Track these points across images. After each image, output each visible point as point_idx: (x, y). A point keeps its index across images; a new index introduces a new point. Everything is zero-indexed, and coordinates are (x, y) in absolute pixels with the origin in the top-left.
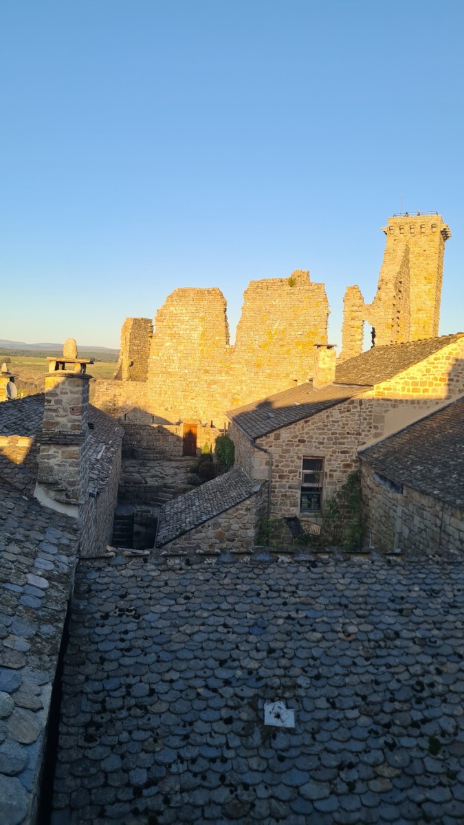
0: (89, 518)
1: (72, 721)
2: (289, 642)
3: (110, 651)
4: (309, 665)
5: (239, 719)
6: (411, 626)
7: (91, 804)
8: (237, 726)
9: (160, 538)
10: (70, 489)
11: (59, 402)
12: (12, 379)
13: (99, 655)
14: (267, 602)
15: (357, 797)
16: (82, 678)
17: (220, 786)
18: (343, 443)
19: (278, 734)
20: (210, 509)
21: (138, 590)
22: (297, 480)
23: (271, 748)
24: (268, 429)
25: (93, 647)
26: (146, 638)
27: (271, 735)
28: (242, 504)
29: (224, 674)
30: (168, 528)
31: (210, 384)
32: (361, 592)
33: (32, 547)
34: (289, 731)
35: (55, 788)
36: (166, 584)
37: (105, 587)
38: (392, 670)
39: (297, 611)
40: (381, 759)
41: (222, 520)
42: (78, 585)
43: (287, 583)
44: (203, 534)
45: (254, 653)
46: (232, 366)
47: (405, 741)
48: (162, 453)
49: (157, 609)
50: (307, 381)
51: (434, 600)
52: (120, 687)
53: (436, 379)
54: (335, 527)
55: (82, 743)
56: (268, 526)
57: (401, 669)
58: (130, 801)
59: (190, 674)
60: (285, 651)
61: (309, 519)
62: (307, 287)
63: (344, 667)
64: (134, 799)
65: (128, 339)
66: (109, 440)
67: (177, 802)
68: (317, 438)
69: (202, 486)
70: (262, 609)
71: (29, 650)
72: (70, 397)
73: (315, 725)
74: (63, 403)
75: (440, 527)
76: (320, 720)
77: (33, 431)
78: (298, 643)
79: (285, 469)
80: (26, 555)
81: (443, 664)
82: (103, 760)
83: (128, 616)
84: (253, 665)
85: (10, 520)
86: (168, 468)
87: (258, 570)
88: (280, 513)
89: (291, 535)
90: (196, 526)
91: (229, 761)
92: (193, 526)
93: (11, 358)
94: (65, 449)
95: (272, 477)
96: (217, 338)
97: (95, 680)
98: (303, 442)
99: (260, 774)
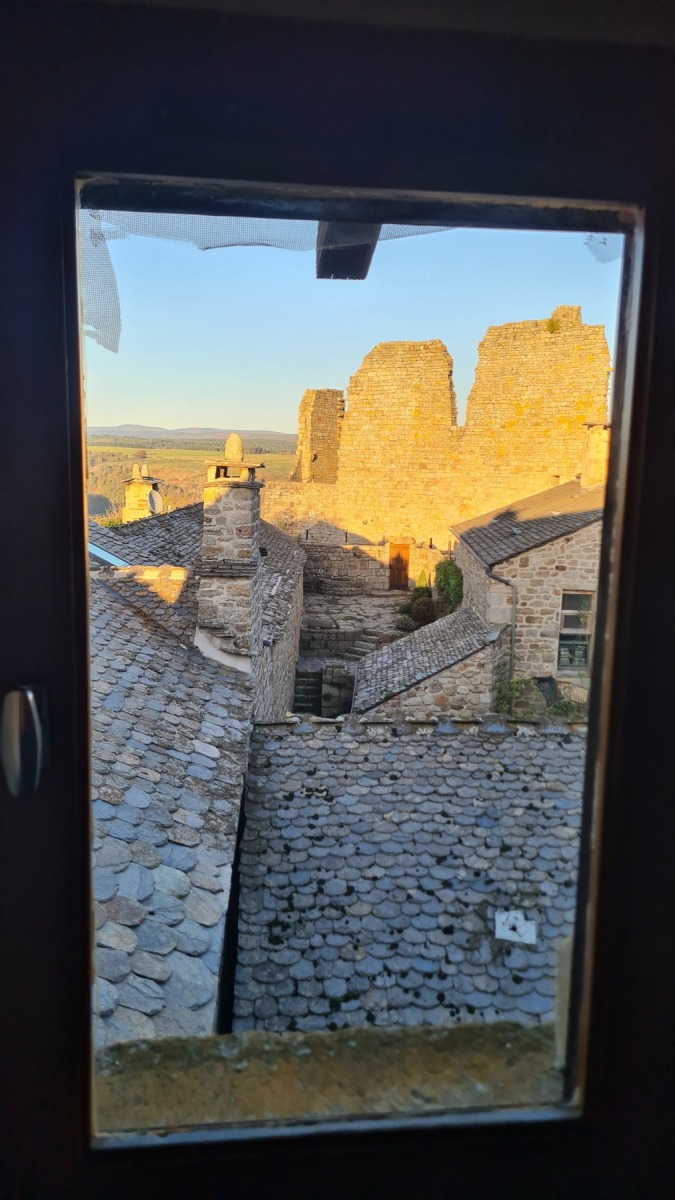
0: (264, 674)
1: (253, 919)
2: (531, 838)
3: (297, 838)
4: (557, 868)
5: (463, 929)
7: (279, 1014)
8: (460, 937)
9: (357, 703)
10: (239, 635)
11: (222, 521)
12: (155, 487)
13: (283, 842)
14: (500, 786)
16: (263, 869)
17: (436, 1006)
19: (513, 950)
20: (428, 665)
21: (330, 766)
22: (553, 624)
23: (504, 966)
24: (511, 552)
25: (276, 833)
26: (341, 826)
27: (504, 951)
28: (472, 657)
29: (442, 873)
30: (369, 689)
31: (428, 485)
33: (196, 708)
34: (528, 948)
35: (236, 993)
36: (366, 760)
37: (288, 761)
39: (542, 799)
41: (444, 680)
42: (253, 757)
43: (528, 762)
44: (418, 699)
45: (482, 850)
46: (461, 457)
48: (360, 585)
49: (355, 789)
50: (574, 478)
52: (310, 882)
55: (265, 944)
56: (510, 689)
58: (326, 1015)
59: (398, 872)
60: (525, 848)
61: (571, 680)
62: (575, 333)
64: (331, 1013)
65: (309, 421)
66: (286, 569)
67: (383, 1020)
68: (583, 564)
69: (416, 632)
70: (494, 794)
71: (203, 827)
72: (236, 513)
74: (228, 522)
77: (186, 558)
78: (542, 841)
79: (535, 609)
80: (190, 717)
82: (291, 965)
83: (317, 797)
84: (481, 864)
85: (167, 674)
86: (369, 607)
87: (489, 745)
88: (528, 672)
89: (544, 702)
90: (408, 688)
91: (449, 979)
92: (403, 688)
93: (147, 451)
94: (231, 583)
95: (516, 620)
96: (438, 416)
97: (280, 872)
98: (562, 568)
99: (490, 996)
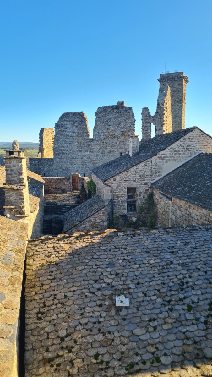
0: (31, 222)
1: (31, 312)
2: (125, 270)
3: (45, 280)
4: (134, 279)
5: (105, 305)
6: (177, 258)
7: (42, 346)
8: (104, 307)
9: (64, 229)
13: (41, 282)
14: (114, 253)
15: (158, 333)
16: (34, 293)
17: (98, 333)
18: (145, 180)
19: (122, 309)
20: (86, 214)
21: (56, 253)
22: (124, 198)
23: (119, 315)
24: (110, 176)
25: (38, 279)
26: (61, 274)
27: (119, 310)
28: (101, 211)
29: (97, 286)
30: (68, 224)
31: (82, 157)
32: (155, 246)
34: (127, 308)
35: (25, 341)
36: (68, 249)
38: (170, 278)
39: (128, 256)
40: (167, 316)
41: (92, 219)
43: (122, 244)
44: (84, 226)
45: (109, 276)
46: (92, 148)
47: (177, 307)
48: (62, 190)
50: (127, 153)
51: (187, 247)
52: (51, 296)
53: (184, 148)
54: (143, 218)
55: (36, 321)
56: (113, 220)
57: (174, 277)
58: (60, 344)
59: (82, 287)
60: (123, 274)
61: (131, 215)
62: (124, 109)
63: (149, 278)
64: (61, 342)
66: (38, 186)
67: (80, 342)
68: (132, 179)
69: (82, 204)
70: (112, 257)
73: (138, 304)
74: (14, 171)
75: (189, 215)
76: (140, 302)
78: (129, 270)
79: (119, 194)
81: (192, 273)
82: (46, 327)
83: (52, 265)
84: (110, 281)
87: (109, 240)
88: (118, 214)
89: (124, 223)
90: (81, 222)
91: (102, 323)
92: (79, 222)
94: (17, 192)
95: (114, 198)
96: (84, 135)
97: (40, 294)
98: (126, 181)
99: (115, 327)
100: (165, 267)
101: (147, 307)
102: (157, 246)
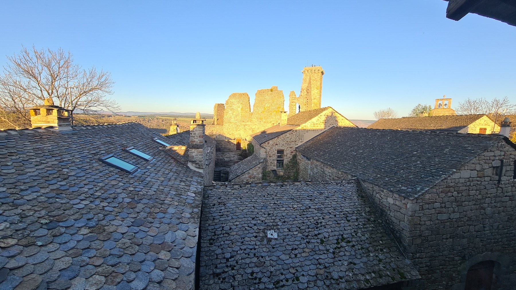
0: (206, 172)
1: (205, 239)
2: (275, 211)
3: (216, 216)
4: (281, 218)
5: (259, 236)
6: (314, 204)
7: (213, 264)
8: (259, 238)
9: (230, 178)
10: (200, 163)
11: (195, 134)
12: (178, 126)
13: (213, 217)
14: (267, 199)
15: (298, 259)
16: (207, 225)
17: (254, 257)
18: (291, 145)
19: (272, 240)
20: (247, 168)
21: (224, 196)
22: (275, 158)
23: (270, 244)
24: (265, 141)
25: (211, 215)
26: (228, 212)
27: (270, 241)
28: (257, 166)
29: (254, 222)
30: (232, 174)
31: (244, 126)
32: (298, 194)
33: (188, 183)
34: (276, 239)
35: (201, 260)
36: (234, 194)
37: (213, 195)
38: (308, 219)
39: (277, 201)
40: (305, 247)
41: (250, 171)
42: (204, 194)
43: (274, 192)
44: (244, 176)
45: (263, 215)
46: (252, 119)
47: (313, 241)
48: (229, 149)
49: (231, 202)
50: (278, 124)
51: (321, 196)
52: (220, 227)
53: (321, 122)
54: (288, 173)
55: (208, 245)
56: (266, 173)
57: (311, 218)
58: (225, 263)
59: (243, 223)
60: (274, 214)
61: (280, 170)
62: (277, 92)
63: (293, 218)
65: (216, 111)
66: (212, 146)
67: (240, 263)
68: (282, 143)
69: (243, 160)
70: (266, 201)
71: (190, 217)
72: (198, 132)
73: (284, 237)
74: (197, 134)
75: (323, 172)
76: (285, 235)
77: (186, 144)
78: (278, 211)
79: (271, 154)
80: (187, 186)
81: (324, 216)
82: (216, 250)
83: (221, 204)
84: (263, 219)
85: (180, 174)
86: (232, 154)
87: (264, 188)
88: (270, 169)
89: (274, 176)
90: (242, 174)
91: (257, 249)
93: (177, 118)
94: (198, 150)
95: (267, 157)
96: (247, 110)
97: (212, 225)
98: (277, 144)
99: (267, 253)
100: (305, 210)
101: (290, 240)
102: (299, 194)
